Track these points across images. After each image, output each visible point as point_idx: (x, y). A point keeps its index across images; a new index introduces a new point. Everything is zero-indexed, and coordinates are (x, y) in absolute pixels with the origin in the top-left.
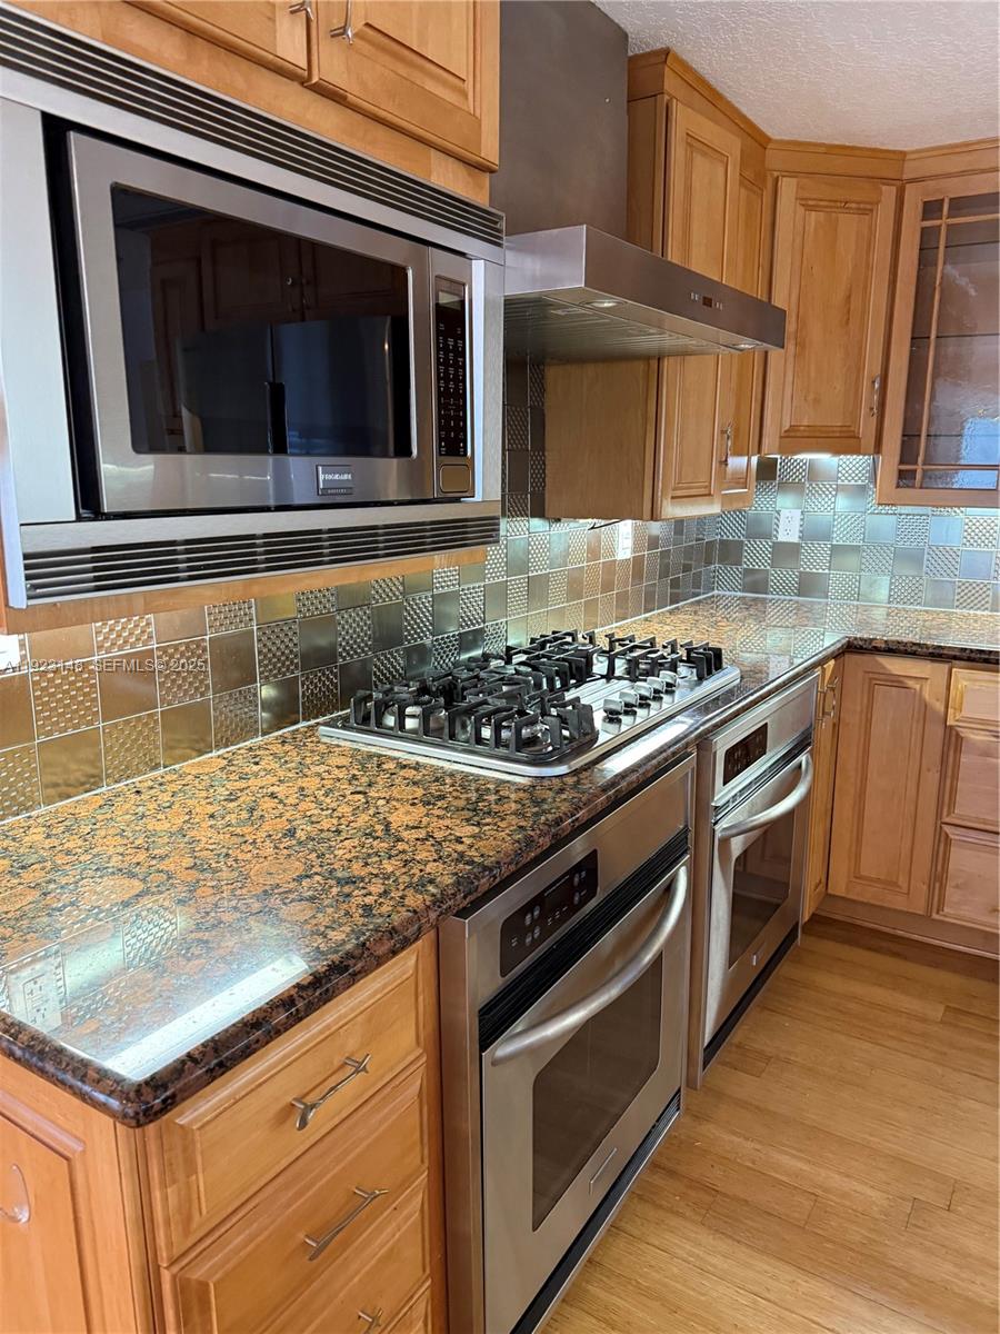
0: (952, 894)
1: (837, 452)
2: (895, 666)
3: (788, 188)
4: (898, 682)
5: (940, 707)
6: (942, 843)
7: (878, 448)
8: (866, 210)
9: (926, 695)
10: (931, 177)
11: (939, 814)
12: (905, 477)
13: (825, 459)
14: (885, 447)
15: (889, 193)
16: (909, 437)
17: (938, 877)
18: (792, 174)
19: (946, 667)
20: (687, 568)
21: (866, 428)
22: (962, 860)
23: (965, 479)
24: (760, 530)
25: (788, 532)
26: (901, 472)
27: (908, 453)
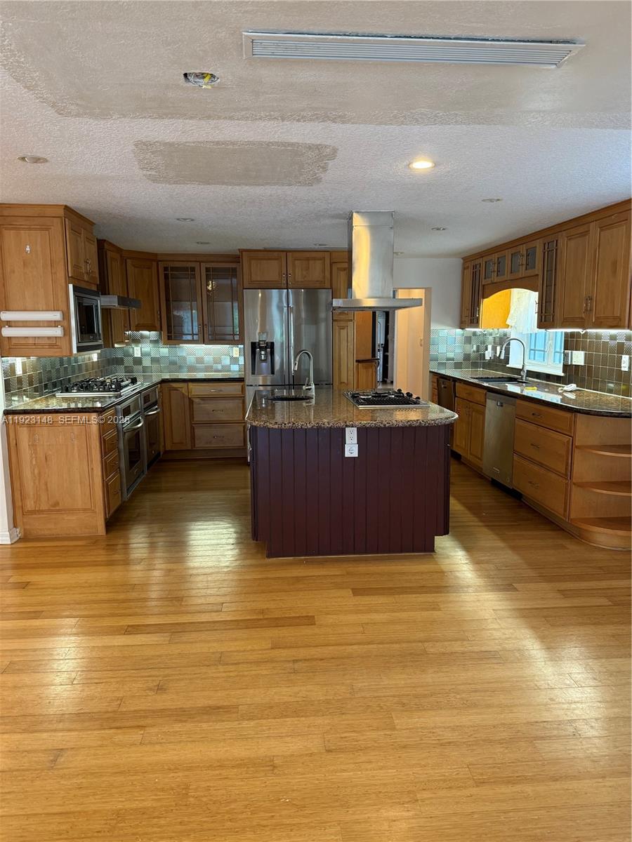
0: (197, 442)
1: (150, 331)
2: (175, 385)
3: (129, 262)
4: (176, 389)
5: (187, 394)
6: (193, 429)
7: (161, 329)
8: (149, 268)
9: (183, 391)
10: (166, 261)
11: (191, 422)
12: (169, 338)
13: (146, 333)
14: (163, 329)
15: (155, 264)
16: (169, 326)
17: (193, 437)
18: (130, 258)
19: (186, 384)
20: (104, 367)
21: (157, 325)
22: (198, 432)
23: (185, 337)
24: (128, 355)
25: (137, 354)
26: (168, 336)
27: (169, 331)
